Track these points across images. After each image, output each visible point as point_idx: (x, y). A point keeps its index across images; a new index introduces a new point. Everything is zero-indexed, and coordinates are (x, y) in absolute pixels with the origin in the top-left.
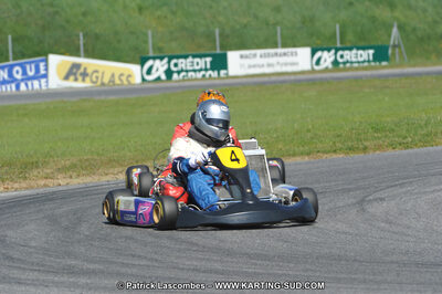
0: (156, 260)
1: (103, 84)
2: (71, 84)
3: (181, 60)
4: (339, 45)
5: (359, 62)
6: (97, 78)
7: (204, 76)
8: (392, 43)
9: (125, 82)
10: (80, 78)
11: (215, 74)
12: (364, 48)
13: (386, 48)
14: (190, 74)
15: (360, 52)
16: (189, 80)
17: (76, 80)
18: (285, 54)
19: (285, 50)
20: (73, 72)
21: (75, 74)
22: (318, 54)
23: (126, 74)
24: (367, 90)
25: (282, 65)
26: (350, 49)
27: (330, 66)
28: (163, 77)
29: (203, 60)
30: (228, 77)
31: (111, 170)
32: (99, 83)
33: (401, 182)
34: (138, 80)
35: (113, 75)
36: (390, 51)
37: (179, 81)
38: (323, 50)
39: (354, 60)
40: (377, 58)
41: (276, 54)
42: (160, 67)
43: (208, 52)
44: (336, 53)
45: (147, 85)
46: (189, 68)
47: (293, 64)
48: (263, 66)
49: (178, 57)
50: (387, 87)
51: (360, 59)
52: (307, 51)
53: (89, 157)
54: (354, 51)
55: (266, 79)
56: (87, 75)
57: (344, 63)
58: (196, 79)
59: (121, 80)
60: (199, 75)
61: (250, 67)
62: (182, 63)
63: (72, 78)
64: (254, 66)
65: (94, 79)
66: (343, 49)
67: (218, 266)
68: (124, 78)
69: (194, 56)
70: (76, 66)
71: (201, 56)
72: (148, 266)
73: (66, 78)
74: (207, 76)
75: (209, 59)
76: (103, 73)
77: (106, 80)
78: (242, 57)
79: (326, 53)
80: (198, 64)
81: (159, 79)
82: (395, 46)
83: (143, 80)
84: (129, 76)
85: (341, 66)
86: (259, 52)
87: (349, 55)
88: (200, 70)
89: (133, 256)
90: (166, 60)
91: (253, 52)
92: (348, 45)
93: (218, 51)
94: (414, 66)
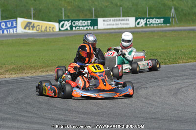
0: (36, 114)
1: (41, 31)
2: (27, 31)
3: (77, 22)
4: (148, 16)
5: (156, 24)
6: (39, 28)
7: (87, 29)
8: (171, 16)
9: (52, 31)
10: (31, 29)
11: (92, 28)
12: (159, 18)
13: (169, 18)
14: (81, 28)
15: (157, 20)
16: (80, 30)
17: (29, 29)
18: (123, 20)
19: (124, 18)
20: (28, 26)
21: (29, 27)
22: (139, 20)
23: (52, 27)
24: (156, 37)
25: (122, 25)
26: (153, 18)
27: (144, 26)
28: (69, 29)
29: (87, 21)
30: (97, 29)
31: (30, 72)
32: (40, 31)
33: (158, 80)
34: (57, 30)
35: (46, 28)
36: (171, 20)
37: (76, 31)
38: (140, 18)
39: (154, 23)
40: (165, 22)
41: (119, 20)
42: (67, 24)
43: (89, 18)
44: (146, 20)
45: (61, 32)
46: (80, 25)
47: (127, 24)
48: (113, 25)
49: (75, 20)
50: (165, 36)
51: (157, 23)
52: (134, 18)
53: (22, 65)
54: (155, 19)
55: (113, 31)
56: (34, 27)
57: (150, 24)
58: (83, 30)
59: (50, 30)
60: (85, 28)
61: (108, 25)
62: (77, 23)
63: (28, 28)
64: (110, 25)
65: (38, 29)
66: (150, 18)
67: (63, 117)
68: (51, 29)
69: (83, 20)
70: (30, 23)
71: (86, 20)
72: (32, 117)
73: (25, 28)
74: (89, 29)
75: (89, 21)
76: (42, 27)
77: (43, 30)
78: (104, 20)
79: (142, 20)
80: (84, 23)
81: (67, 29)
82: (173, 17)
83: (60, 30)
84: (54, 28)
85: (149, 25)
86: (112, 19)
87: (152, 21)
88: (85, 26)
89: (27, 112)
90: (70, 21)
91: (109, 18)
92: (152, 16)
93: (94, 18)
94: (180, 26)
